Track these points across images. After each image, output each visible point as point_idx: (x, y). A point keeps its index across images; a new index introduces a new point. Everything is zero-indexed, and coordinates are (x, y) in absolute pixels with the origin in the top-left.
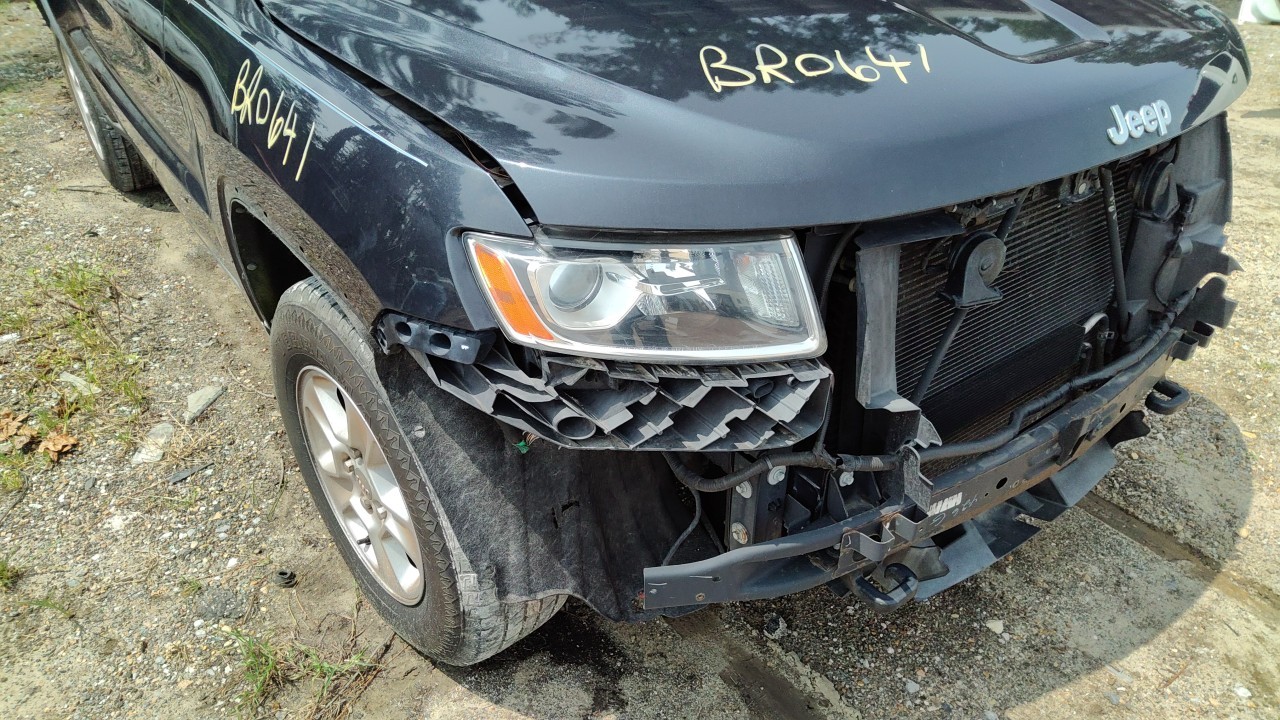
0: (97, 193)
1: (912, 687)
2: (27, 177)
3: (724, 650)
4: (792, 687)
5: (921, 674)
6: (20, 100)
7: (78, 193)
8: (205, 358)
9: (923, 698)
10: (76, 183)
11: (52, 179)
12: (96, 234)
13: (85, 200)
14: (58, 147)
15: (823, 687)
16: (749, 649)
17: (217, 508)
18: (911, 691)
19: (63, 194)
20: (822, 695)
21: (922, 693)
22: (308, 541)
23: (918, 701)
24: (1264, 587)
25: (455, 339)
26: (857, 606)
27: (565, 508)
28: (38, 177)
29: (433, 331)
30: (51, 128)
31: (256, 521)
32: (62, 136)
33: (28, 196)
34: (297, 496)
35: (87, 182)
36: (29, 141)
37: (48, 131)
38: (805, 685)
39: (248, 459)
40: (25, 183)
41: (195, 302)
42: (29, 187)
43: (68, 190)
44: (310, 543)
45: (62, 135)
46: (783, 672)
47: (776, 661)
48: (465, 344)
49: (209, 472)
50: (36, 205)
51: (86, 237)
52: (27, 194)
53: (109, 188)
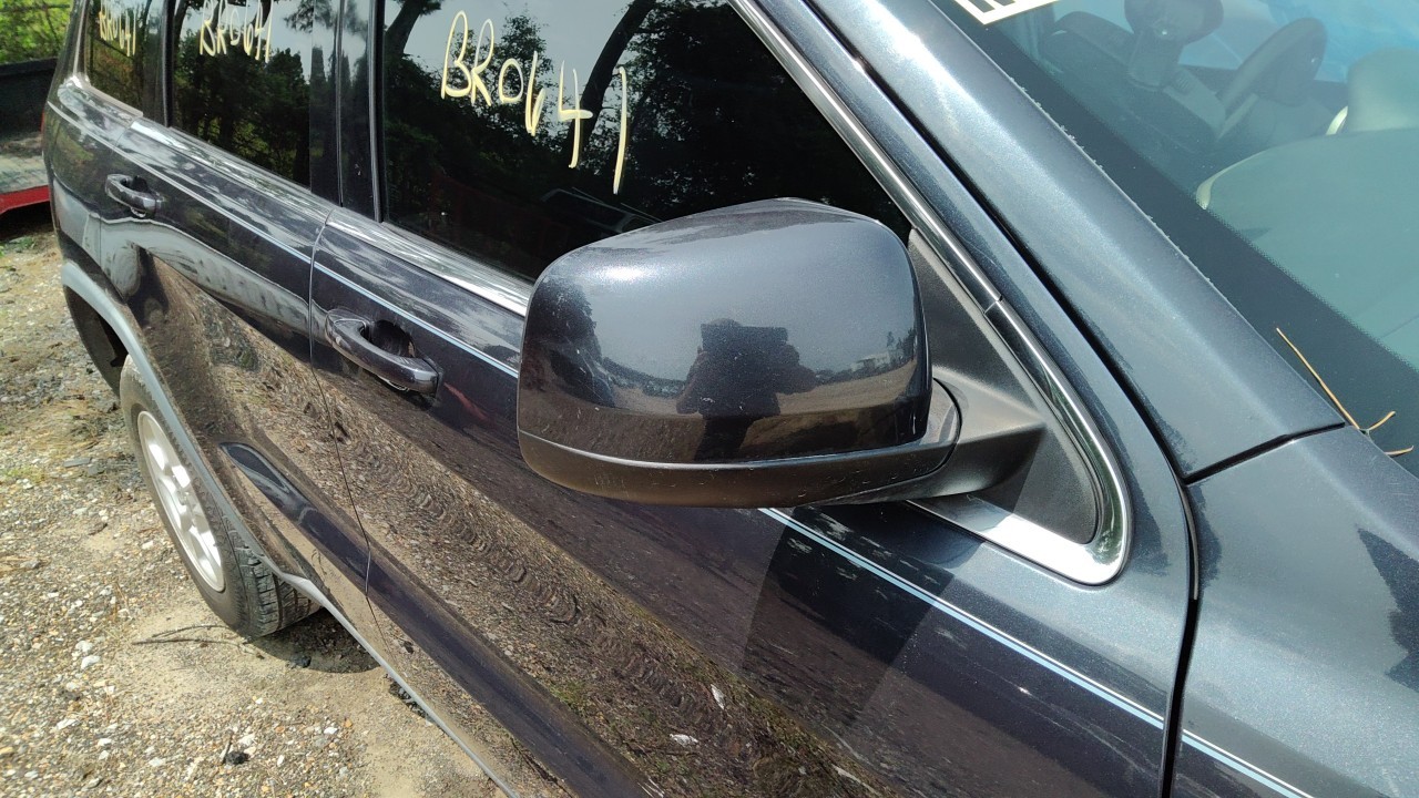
0: (205, 644)
2: (77, 624)
6: (14, 449)
7: (171, 645)
10: (160, 623)
11: (118, 620)
12: (241, 758)
13: (188, 664)
14: (101, 544)
19: (148, 652)
28: (93, 619)
30: (82, 505)
32: (105, 519)
33: (89, 667)
35: (175, 622)
36: (52, 533)
37: (80, 511)
40: (76, 638)
42: (85, 646)
43: (154, 642)
45: (104, 516)
50: (110, 690)
51: (229, 767)
52: (85, 662)
53: (220, 632)
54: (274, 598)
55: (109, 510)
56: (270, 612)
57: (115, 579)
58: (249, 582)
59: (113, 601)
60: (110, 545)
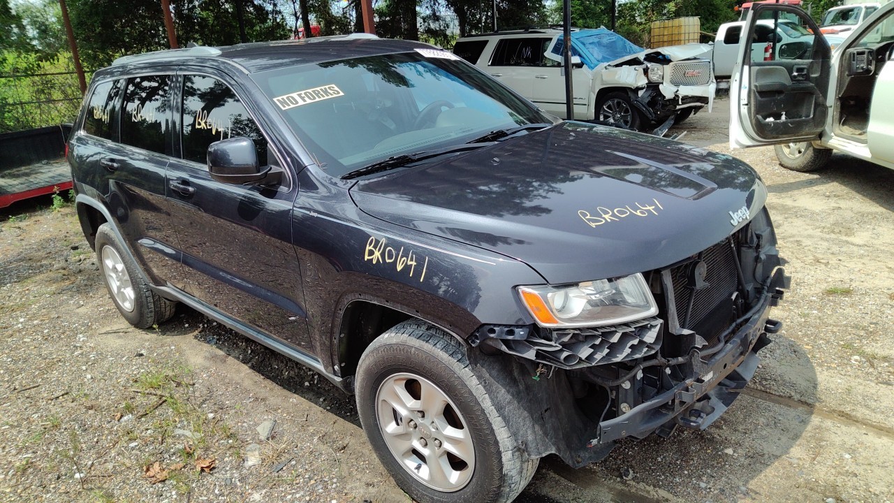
0: (126, 333)
1: (703, 485)
2: (77, 330)
3: (608, 490)
4: (647, 498)
5: (704, 479)
6: (39, 287)
7: (114, 334)
8: (252, 408)
9: (710, 488)
10: (108, 329)
11: (92, 329)
12: (142, 355)
13: (120, 337)
14: (82, 310)
15: (663, 493)
16: (619, 487)
17: (310, 479)
18: (704, 487)
19: (105, 336)
20: (664, 497)
21: (709, 487)
22: (368, 485)
23: (708, 490)
24: (840, 411)
25: (517, 330)
26: (662, 457)
27: (546, 411)
28: (83, 329)
29: (507, 329)
30: (72, 300)
31: (335, 480)
33: (83, 341)
34: (350, 465)
35: (115, 327)
36: (62, 309)
37: (72, 302)
38: (653, 495)
39: (311, 453)
40: (77, 334)
41: (227, 381)
42: (81, 336)
43: (106, 333)
44: (371, 485)
45: (81, 303)
46: (640, 493)
47: (635, 489)
48: (522, 331)
49: (293, 462)
50: (92, 345)
51: (137, 357)
52: (81, 340)
53: (132, 329)
54: (152, 306)
55: (83, 301)
56: (151, 312)
57: (89, 318)
58: (144, 299)
59: (90, 324)
60: (86, 310)
